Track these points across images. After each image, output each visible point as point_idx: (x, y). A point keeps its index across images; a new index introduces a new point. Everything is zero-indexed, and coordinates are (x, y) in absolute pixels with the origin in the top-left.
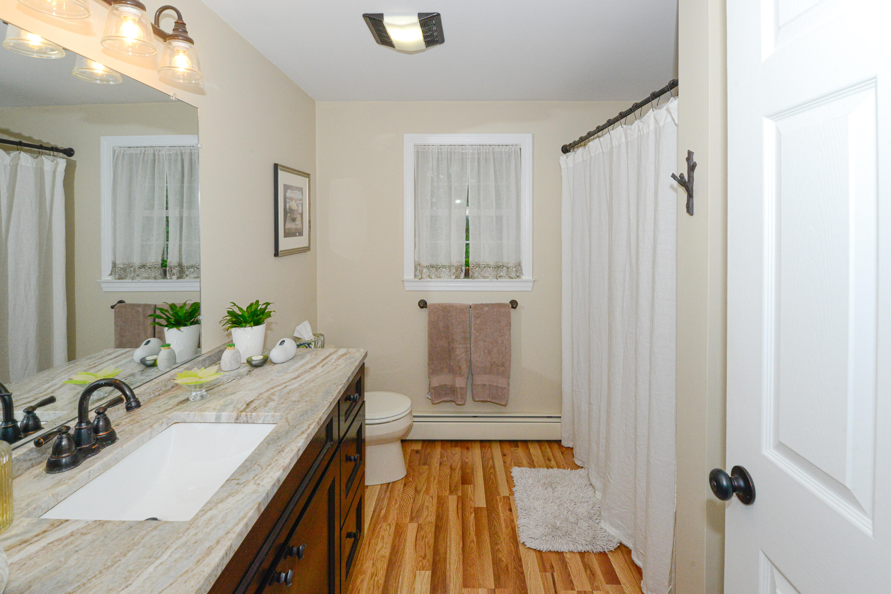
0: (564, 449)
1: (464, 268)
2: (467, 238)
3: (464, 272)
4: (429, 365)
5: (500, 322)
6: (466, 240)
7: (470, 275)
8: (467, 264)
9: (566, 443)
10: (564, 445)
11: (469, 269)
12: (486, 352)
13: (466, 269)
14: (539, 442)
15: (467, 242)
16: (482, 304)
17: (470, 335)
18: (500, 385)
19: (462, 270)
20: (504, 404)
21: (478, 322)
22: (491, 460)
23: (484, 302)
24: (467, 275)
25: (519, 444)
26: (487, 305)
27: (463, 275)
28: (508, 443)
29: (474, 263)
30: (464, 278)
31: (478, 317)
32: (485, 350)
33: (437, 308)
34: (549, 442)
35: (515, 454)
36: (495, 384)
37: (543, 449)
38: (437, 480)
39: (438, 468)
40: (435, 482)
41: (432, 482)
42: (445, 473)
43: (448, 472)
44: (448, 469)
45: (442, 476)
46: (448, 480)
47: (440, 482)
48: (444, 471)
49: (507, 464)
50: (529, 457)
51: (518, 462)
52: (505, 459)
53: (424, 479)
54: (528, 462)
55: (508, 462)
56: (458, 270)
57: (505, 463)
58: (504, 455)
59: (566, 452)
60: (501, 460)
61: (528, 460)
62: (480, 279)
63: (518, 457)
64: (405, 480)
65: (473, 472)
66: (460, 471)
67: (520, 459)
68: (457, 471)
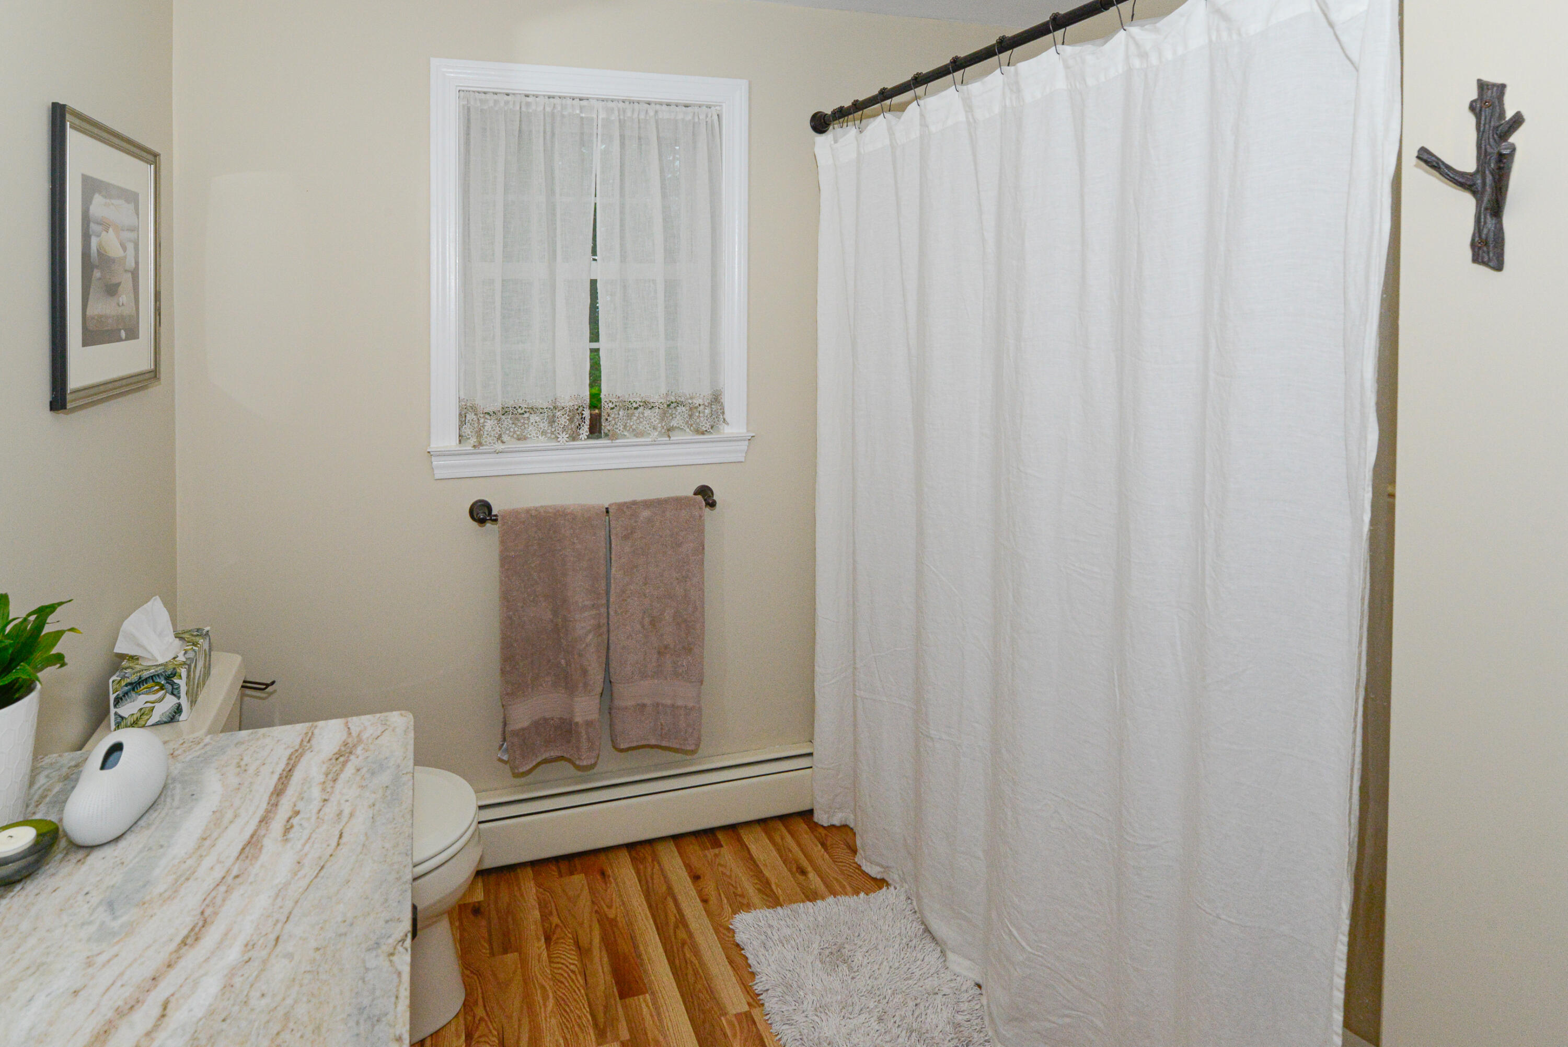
0: (823, 832)
1: (587, 413)
2: (595, 338)
3: (587, 422)
4: (503, 672)
5: (680, 545)
6: (592, 340)
7: (604, 431)
8: (595, 401)
9: (826, 816)
10: (820, 822)
11: (600, 415)
12: (647, 621)
13: (591, 414)
14: (763, 822)
15: (595, 345)
16: (634, 503)
17: (608, 585)
18: (680, 703)
19: (583, 419)
20: (693, 747)
21: (627, 549)
22: (669, 898)
23: (639, 498)
24: (595, 429)
25: (720, 836)
26: (647, 504)
27: (586, 428)
28: (692, 839)
29: (614, 400)
30: (588, 437)
31: (626, 537)
32: (643, 618)
33: (522, 522)
34: (784, 818)
35: (721, 869)
36: (669, 702)
37: (778, 839)
38: (551, 995)
39: (545, 954)
40: (549, 1008)
41: (540, 1007)
42: (567, 967)
43: (573, 964)
44: (571, 954)
45: (564, 980)
46: (583, 991)
47: (562, 1003)
48: (563, 961)
49: (711, 902)
50: (751, 870)
51: (734, 892)
52: (702, 890)
53: (517, 1003)
54: (758, 886)
55: (713, 900)
56: (571, 420)
57: (705, 901)
58: (696, 878)
59: (829, 839)
60: (693, 893)
61: (756, 881)
62: (628, 438)
63: (728, 873)
64: (465, 1019)
65: (636, 947)
66: (604, 953)
67: (736, 882)
68: (596, 952)
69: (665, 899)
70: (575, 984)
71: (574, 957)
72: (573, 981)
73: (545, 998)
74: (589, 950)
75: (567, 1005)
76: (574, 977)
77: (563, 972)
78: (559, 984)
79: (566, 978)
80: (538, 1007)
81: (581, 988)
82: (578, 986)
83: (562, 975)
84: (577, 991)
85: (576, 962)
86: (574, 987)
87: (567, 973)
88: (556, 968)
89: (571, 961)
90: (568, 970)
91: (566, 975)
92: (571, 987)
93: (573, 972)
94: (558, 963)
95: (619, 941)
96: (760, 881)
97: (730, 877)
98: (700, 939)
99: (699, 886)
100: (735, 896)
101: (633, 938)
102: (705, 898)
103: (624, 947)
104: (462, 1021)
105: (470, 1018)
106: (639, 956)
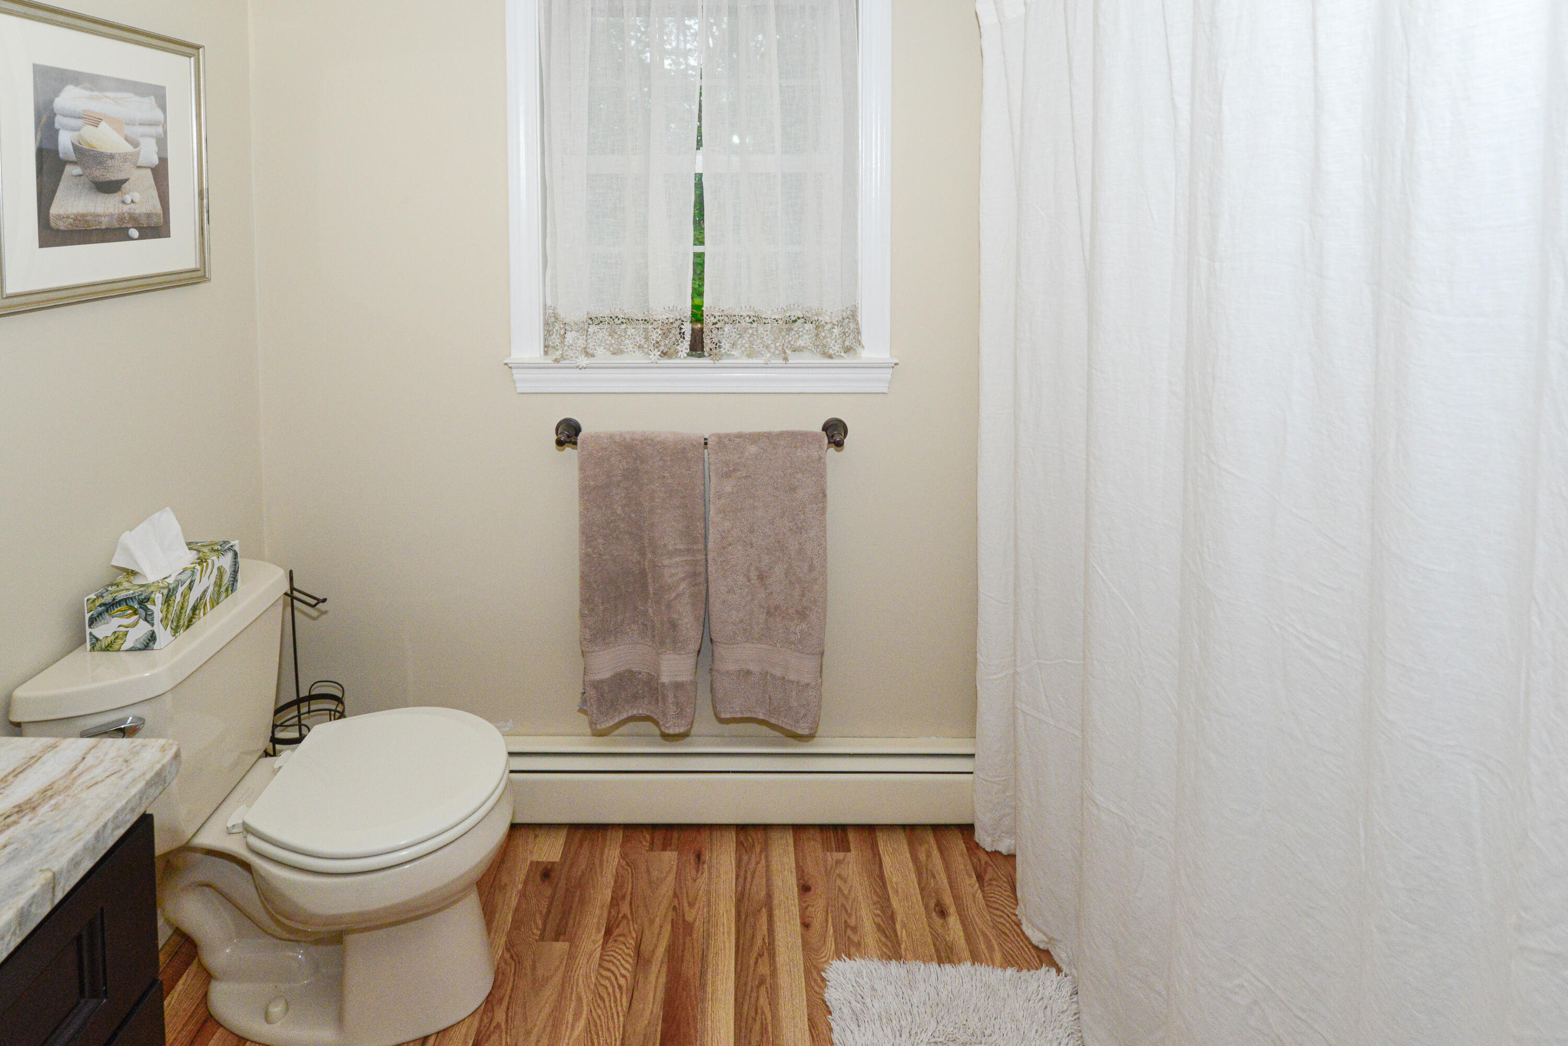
0: (984, 857)
1: (687, 328)
2: (699, 240)
3: (688, 337)
4: (582, 616)
5: (793, 489)
6: (696, 243)
7: (706, 349)
8: (697, 315)
9: (989, 840)
10: (981, 844)
11: (702, 330)
12: (753, 575)
13: (693, 330)
14: (909, 829)
15: (699, 249)
16: (740, 436)
17: (706, 528)
18: (792, 676)
19: (682, 335)
20: (806, 732)
21: (728, 489)
22: (764, 910)
23: (747, 429)
24: (697, 347)
25: (851, 836)
26: (754, 438)
27: (685, 345)
28: (817, 834)
29: (717, 313)
30: (689, 356)
31: (727, 475)
32: (748, 572)
33: (606, 449)
34: (937, 828)
35: (839, 882)
36: (779, 673)
37: (922, 856)
38: (584, 1016)
39: (597, 954)
40: (576, 1033)
41: (567, 1027)
42: (616, 979)
43: (624, 976)
44: (627, 961)
45: (605, 996)
46: (621, 1019)
47: (593, 1028)
48: (613, 968)
49: (812, 930)
50: (878, 896)
51: (846, 922)
52: (807, 908)
53: (544, 1015)
54: (878, 920)
55: (817, 924)
56: (665, 335)
57: (806, 925)
58: (805, 889)
59: (990, 870)
60: (796, 910)
61: (878, 912)
62: (737, 358)
63: (846, 892)
64: (481, 1021)
65: (703, 974)
66: (664, 969)
67: (852, 908)
68: (655, 968)
69: (759, 911)
70: (616, 1006)
71: (627, 966)
72: (615, 1001)
73: (577, 1017)
74: (649, 962)
75: (598, 1034)
76: (618, 995)
77: (608, 985)
78: (599, 1001)
79: (609, 994)
80: (564, 1027)
81: (621, 1014)
82: (619, 1009)
83: (607, 988)
84: (615, 1017)
85: (628, 975)
86: (614, 1010)
87: (613, 987)
88: (602, 976)
89: (623, 972)
90: (615, 983)
91: (610, 990)
92: (611, 1009)
93: (620, 987)
94: (609, 970)
95: (687, 956)
96: (883, 912)
97: (847, 898)
98: (783, 980)
99: (805, 902)
100: (845, 927)
101: (704, 958)
102: (807, 920)
103: (690, 969)
104: (476, 1024)
105: (486, 1021)
106: (703, 986)
